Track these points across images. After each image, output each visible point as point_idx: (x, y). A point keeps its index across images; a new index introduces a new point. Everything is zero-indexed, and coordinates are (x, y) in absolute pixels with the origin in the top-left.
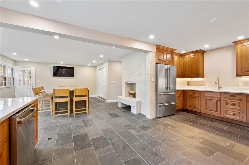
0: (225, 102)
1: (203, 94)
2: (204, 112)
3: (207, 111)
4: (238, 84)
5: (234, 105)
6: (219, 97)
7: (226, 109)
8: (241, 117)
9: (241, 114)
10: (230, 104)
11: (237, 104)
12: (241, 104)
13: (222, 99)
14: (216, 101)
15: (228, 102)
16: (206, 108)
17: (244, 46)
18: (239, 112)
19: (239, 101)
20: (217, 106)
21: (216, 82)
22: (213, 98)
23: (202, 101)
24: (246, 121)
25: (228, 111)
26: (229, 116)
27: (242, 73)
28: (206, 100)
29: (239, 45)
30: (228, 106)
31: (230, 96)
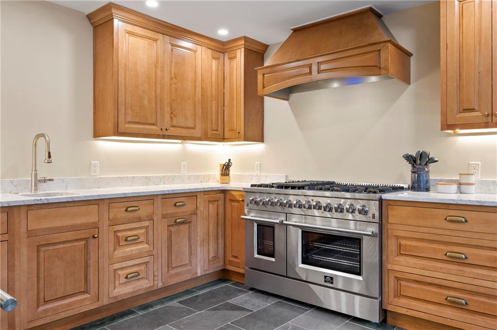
0: (112, 236)
1: (23, 223)
2: (28, 323)
3: (46, 311)
4: (89, 164)
5: (135, 241)
6: (94, 223)
7: (116, 266)
8: (151, 278)
9: (150, 266)
10: (126, 240)
11: (143, 234)
12: (151, 233)
13: (105, 225)
14: (83, 243)
15: (119, 234)
16: (42, 296)
17: (130, 33)
18: (146, 263)
19: (146, 223)
20: (87, 266)
21: (50, 157)
22: (70, 236)
23: (17, 263)
24: (160, 285)
25: (120, 272)
26: (123, 290)
27: (126, 125)
28: (38, 252)
29: (121, 23)
30: (121, 252)
31: (126, 210)
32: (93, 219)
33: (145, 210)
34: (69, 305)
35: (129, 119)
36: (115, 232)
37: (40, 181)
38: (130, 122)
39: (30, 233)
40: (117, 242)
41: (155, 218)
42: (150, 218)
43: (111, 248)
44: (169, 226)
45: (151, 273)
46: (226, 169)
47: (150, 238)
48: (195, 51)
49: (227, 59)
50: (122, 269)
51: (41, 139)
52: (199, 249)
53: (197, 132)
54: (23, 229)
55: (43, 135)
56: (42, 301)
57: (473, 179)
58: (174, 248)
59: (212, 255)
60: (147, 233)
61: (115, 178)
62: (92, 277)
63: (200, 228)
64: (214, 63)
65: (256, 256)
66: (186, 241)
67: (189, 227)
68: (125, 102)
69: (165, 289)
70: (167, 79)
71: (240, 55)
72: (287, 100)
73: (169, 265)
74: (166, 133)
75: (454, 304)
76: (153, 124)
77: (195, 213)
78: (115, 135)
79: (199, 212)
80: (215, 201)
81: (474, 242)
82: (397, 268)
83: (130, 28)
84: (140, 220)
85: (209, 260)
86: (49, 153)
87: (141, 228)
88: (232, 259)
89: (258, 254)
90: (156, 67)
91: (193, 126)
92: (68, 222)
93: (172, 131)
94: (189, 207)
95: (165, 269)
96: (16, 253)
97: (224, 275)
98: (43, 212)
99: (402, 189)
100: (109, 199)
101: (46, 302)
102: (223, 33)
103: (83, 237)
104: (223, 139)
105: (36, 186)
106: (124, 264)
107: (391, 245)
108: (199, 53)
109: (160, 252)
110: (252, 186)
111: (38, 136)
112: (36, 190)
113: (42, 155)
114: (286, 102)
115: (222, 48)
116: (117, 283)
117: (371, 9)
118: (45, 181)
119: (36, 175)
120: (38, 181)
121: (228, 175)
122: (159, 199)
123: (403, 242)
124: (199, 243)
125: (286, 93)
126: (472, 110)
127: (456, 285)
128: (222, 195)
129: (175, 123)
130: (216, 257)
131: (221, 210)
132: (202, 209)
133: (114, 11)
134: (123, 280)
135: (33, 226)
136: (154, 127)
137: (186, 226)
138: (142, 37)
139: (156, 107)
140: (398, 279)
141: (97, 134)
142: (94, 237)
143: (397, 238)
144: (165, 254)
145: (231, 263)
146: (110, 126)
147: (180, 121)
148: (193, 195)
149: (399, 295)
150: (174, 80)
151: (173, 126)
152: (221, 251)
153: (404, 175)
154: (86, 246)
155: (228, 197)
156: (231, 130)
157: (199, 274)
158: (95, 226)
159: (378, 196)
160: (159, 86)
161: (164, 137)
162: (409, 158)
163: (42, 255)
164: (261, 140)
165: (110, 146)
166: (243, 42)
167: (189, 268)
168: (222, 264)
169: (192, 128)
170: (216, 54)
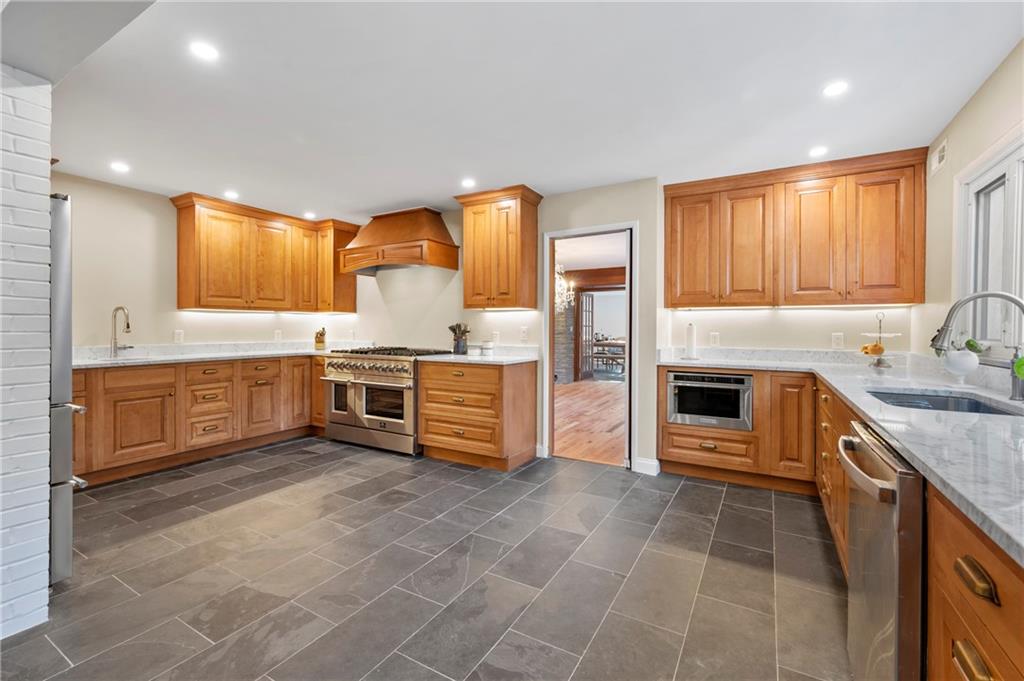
0: (189, 394)
1: (101, 383)
2: (105, 464)
3: (123, 455)
4: (173, 333)
5: (214, 399)
6: (170, 383)
7: (194, 420)
8: (230, 430)
9: (230, 421)
10: (204, 398)
11: (222, 393)
12: (230, 392)
13: (181, 386)
14: (160, 399)
15: (197, 393)
16: (118, 443)
17: (216, 218)
18: (225, 418)
19: (225, 384)
20: (163, 419)
21: (128, 327)
22: (146, 393)
23: (94, 415)
24: (240, 437)
25: (197, 425)
26: (200, 440)
27: (209, 299)
28: (115, 406)
29: (203, 209)
30: (198, 408)
31: (204, 373)
32: (170, 379)
33: (223, 373)
34: (146, 451)
35: (211, 293)
36: (192, 391)
37: (120, 348)
38: (212, 296)
39: (107, 391)
40: (195, 401)
41: (235, 380)
42: (230, 380)
43: (189, 405)
44: (250, 386)
45: (229, 426)
46: (320, 337)
47: (229, 397)
48: (285, 231)
49: (320, 238)
50: (199, 422)
51: (120, 311)
52: (282, 407)
53: (287, 303)
54: (100, 387)
55: (121, 308)
56: (118, 447)
57: (491, 345)
58: (255, 406)
59: (296, 412)
60: (226, 392)
61: (199, 346)
62: (168, 428)
63: (284, 390)
64: (306, 241)
65: (334, 411)
66: (268, 400)
67: (272, 389)
68: (208, 279)
69: (246, 440)
70: (253, 256)
71: (330, 234)
72: (374, 276)
73: (250, 420)
74: (252, 305)
75: (458, 435)
76: (238, 297)
77: (278, 376)
78: (196, 307)
79: (282, 375)
80: (300, 365)
81: (467, 389)
82: (427, 412)
83: (213, 212)
84: (219, 381)
85: (294, 418)
86: (128, 325)
87: (220, 388)
88: (318, 416)
89: (336, 409)
90: (241, 246)
91: (282, 298)
92: (143, 382)
93: (258, 303)
94: (271, 371)
95: (245, 424)
96: (94, 409)
97: (312, 431)
98: (120, 374)
99: (450, 352)
100: (187, 363)
101: (122, 448)
102: (310, 216)
103: (159, 394)
104: (317, 310)
105: (115, 352)
106: (202, 419)
107: (422, 395)
108: (289, 232)
109: (239, 408)
110: (332, 351)
111: (117, 309)
112: (115, 356)
113: (121, 325)
114: (373, 279)
115: (315, 227)
116: (194, 435)
117: (426, 209)
118: (125, 348)
119: (116, 343)
120: (117, 349)
121: (323, 342)
122: (239, 364)
123: (430, 392)
124: (282, 402)
125: (373, 270)
126: (480, 294)
127: (457, 421)
128: (308, 360)
129: (261, 296)
130: (301, 415)
131: (307, 373)
132: (286, 371)
133: (195, 199)
134: (201, 432)
135: (110, 384)
136: (239, 300)
137: (269, 387)
138: (224, 220)
139: (241, 282)
140: (427, 420)
141: (181, 306)
142: (170, 395)
143: (427, 389)
144: (245, 410)
145: (316, 420)
146: (193, 300)
147: (268, 293)
148: (276, 360)
149: (427, 432)
150: (261, 257)
151: (260, 299)
152: (307, 410)
153: (448, 342)
154: (163, 403)
155: (314, 361)
156: (323, 302)
157: (282, 429)
158: (172, 385)
159: (412, 359)
160: (244, 263)
161: (249, 308)
162: (453, 329)
163: (118, 409)
164: (354, 310)
165: (192, 316)
166: (331, 224)
167: (271, 423)
168: (307, 420)
169: (281, 300)
170: (308, 233)
